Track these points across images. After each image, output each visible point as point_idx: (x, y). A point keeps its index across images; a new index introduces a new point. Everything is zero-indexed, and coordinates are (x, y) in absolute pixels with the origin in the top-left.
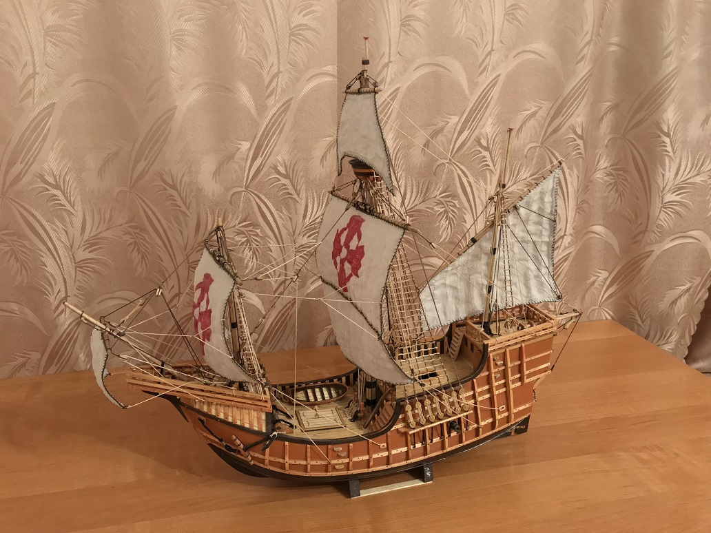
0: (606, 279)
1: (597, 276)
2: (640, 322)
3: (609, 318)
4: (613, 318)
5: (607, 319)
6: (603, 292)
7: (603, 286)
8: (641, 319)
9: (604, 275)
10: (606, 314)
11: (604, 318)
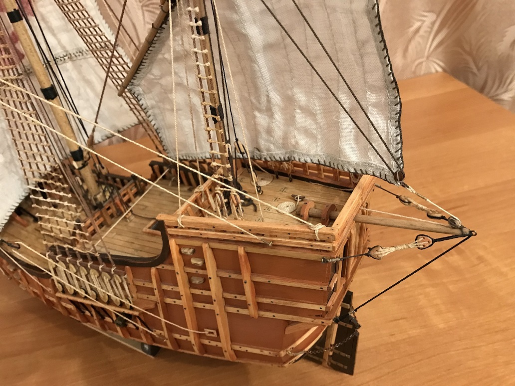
0: (433, 23)
1: (421, 20)
2: (475, 70)
3: (440, 70)
4: (444, 70)
5: (437, 71)
6: (430, 40)
7: (430, 32)
8: (477, 66)
9: (430, 18)
10: (436, 67)
11: (433, 71)
